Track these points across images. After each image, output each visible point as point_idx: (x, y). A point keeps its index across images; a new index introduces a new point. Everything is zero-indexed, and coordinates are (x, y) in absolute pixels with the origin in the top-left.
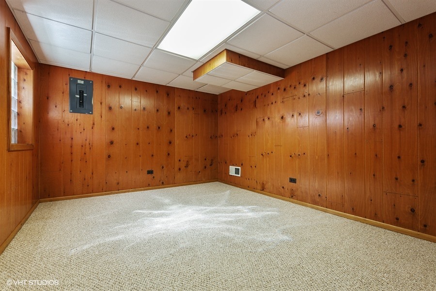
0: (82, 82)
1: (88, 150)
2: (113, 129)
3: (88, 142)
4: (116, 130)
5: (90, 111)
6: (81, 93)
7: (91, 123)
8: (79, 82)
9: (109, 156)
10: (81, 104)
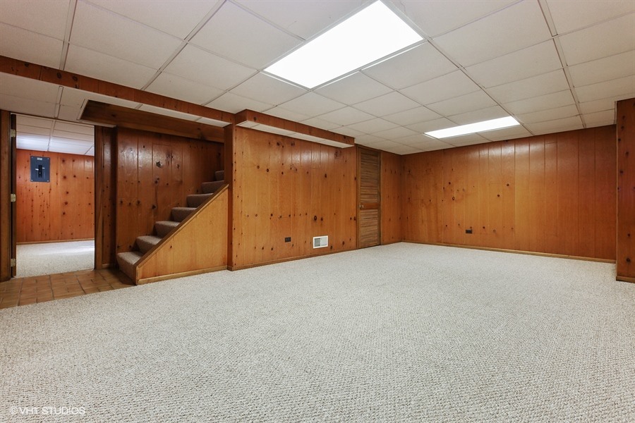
0: (41, 159)
1: (45, 208)
2: (68, 193)
3: (45, 203)
4: (70, 193)
5: (47, 179)
6: (40, 167)
7: (48, 189)
8: (38, 159)
9: (64, 213)
10: (40, 175)
